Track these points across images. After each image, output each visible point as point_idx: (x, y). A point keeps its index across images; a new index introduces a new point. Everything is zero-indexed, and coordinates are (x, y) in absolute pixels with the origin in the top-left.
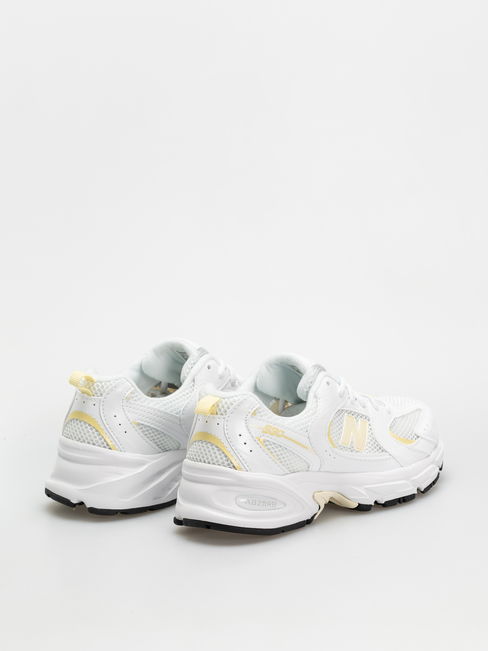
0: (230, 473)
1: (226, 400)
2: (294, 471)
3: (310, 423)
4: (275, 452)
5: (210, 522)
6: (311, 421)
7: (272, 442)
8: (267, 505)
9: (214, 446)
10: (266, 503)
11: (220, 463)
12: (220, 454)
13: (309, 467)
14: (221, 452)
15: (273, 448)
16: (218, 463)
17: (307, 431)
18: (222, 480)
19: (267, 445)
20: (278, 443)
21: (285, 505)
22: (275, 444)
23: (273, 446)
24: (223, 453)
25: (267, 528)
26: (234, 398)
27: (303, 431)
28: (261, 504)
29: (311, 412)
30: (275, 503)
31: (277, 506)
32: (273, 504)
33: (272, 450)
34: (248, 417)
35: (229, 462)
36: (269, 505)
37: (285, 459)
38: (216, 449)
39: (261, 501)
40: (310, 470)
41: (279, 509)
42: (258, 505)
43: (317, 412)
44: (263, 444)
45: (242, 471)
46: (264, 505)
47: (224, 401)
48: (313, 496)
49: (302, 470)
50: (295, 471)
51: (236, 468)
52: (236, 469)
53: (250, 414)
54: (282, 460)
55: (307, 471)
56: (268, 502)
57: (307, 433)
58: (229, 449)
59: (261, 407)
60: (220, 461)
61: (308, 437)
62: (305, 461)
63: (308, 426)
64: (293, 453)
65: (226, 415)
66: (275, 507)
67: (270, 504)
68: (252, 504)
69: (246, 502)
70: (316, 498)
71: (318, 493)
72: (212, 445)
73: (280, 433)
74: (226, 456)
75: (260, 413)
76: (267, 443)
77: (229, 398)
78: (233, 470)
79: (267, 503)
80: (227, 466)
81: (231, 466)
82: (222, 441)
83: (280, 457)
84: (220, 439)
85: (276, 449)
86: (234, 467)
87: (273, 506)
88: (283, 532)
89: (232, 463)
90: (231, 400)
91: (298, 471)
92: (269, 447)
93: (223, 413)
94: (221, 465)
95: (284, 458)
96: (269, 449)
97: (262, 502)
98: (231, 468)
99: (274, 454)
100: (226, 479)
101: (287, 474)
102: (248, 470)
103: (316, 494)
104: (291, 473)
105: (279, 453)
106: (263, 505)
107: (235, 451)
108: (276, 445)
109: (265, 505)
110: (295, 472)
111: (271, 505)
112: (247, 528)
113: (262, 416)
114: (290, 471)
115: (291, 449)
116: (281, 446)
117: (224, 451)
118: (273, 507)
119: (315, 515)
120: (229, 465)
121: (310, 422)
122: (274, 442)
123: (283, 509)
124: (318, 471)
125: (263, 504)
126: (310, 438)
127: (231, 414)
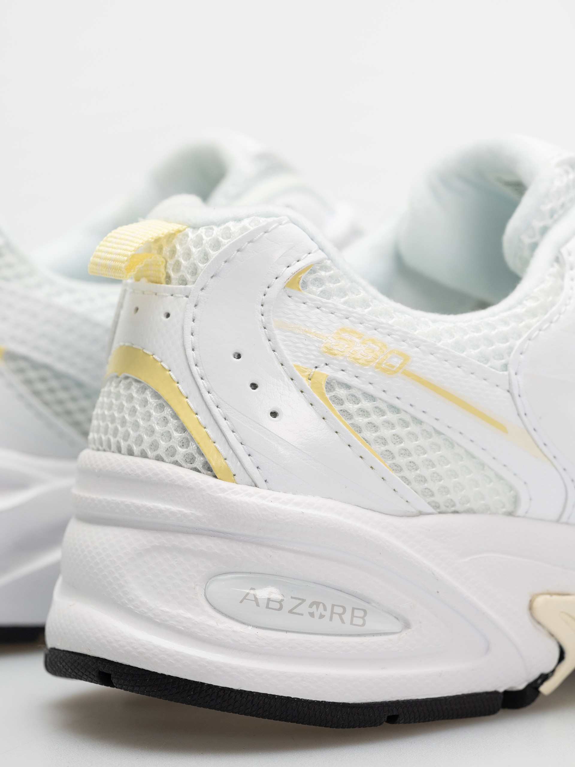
0: (190, 488)
1: (202, 230)
2: (453, 509)
3: (518, 342)
4: (374, 427)
5: (113, 662)
6: (525, 336)
7: (360, 389)
8: (328, 614)
9: (148, 392)
10: (325, 609)
11: (161, 452)
12: (165, 421)
13: (516, 500)
14: (167, 412)
15: (364, 412)
16: (155, 453)
17: (505, 367)
18: (161, 511)
19: (339, 401)
20: (383, 395)
21: (407, 625)
22: (373, 398)
23: (366, 404)
24: (175, 416)
25: (320, 700)
26: (231, 224)
27: (489, 364)
28: (304, 608)
29: (531, 304)
30: (365, 612)
31: (372, 624)
32: (353, 616)
33: (361, 421)
34: (272, 293)
35: (191, 450)
36: (336, 617)
37: (414, 458)
38: (152, 401)
39: (303, 601)
40: (521, 511)
41: (380, 634)
42: (291, 612)
43: (554, 308)
44: (322, 396)
45: (234, 482)
46: (317, 615)
47: (192, 235)
48: (531, 608)
49: (486, 510)
50: (458, 508)
51: (216, 471)
52: (215, 477)
53: (278, 284)
54: (401, 461)
55: (511, 514)
56: (333, 606)
57: (506, 373)
58: (194, 403)
59: (329, 262)
60: (163, 444)
61: (507, 387)
62: (500, 477)
63: (511, 349)
64: (452, 444)
65: (194, 282)
66: (363, 625)
67: (340, 615)
68: (267, 607)
69: (245, 598)
70: (540, 615)
71: (548, 597)
72: (144, 388)
73: (396, 362)
74: (184, 429)
75: (319, 281)
76: (341, 392)
77: (209, 224)
78: (204, 479)
79: (329, 608)
80: (184, 464)
81: (198, 463)
82: (173, 376)
83: (395, 448)
84: (167, 367)
85: (375, 418)
86: (208, 469)
87: (352, 621)
88: (393, 719)
89: (202, 455)
90: (217, 231)
91: (470, 511)
92: (351, 407)
93: (189, 277)
94: (165, 459)
95: (406, 452)
96: (346, 413)
97: (308, 602)
98: (196, 470)
99: (370, 435)
100: (174, 508)
101: (421, 514)
102: (260, 481)
103: (540, 601)
104: (440, 513)
105: (386, 433)
106: (312, 615)
107: (216, 411)
108: (378, 404)
109: (321, 616)
110: (456, 512)
111: (347, 617)
112: (237, 690)
113: (326, 294)
114: (436, 506)
115: (437, 426)
116: (396, 410)
117: (178, 409)
118: (352, 623)
119: (544, 678)
120: (192, 460)
121: (520, 336)
122: (370, 389)
123: (396, 636)
124: (558, 521)
125: (311, 610)
126: (516, 393)
127: (212, 280)
